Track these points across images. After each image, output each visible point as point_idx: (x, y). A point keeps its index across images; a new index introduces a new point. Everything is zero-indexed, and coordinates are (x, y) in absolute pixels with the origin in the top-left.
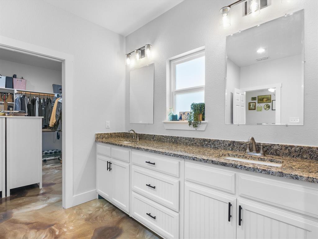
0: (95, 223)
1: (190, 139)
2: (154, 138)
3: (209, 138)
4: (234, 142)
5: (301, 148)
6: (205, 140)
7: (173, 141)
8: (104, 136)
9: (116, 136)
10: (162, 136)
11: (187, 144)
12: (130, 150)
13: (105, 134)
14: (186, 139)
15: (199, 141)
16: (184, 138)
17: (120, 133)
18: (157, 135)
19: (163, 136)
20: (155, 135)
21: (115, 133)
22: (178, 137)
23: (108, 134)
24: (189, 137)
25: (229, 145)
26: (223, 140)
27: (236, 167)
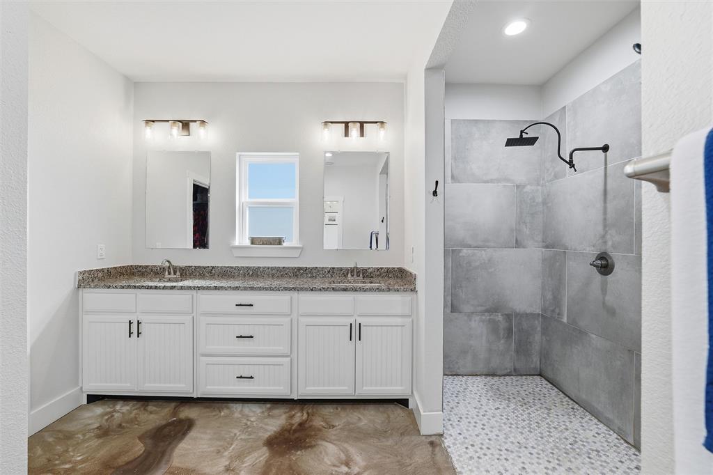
0: (127, 432)
1: (278, 269)
2: (213, 272)
3: (305, 266)
4: (333, 268)
5: (388, 269)
6: (299, 269)
7: (251, 273)
8: (95, 276)
9: (118, 272)
10: (228, 267)
11: (273, 275)
12: (194, 292)
13: (97, 270)
14: (272, 269)
15: (291, 271)
16: (268, 268)
17: (124, 267)
18: (218, 267)
19: (232, 268)
20: (213, 267)
21: (115, 268)
22: (260, 268)
23: (102, 270)
24: (277, 266)
25: (329, 272)
26: (322, 266)
27: (356, 290)
